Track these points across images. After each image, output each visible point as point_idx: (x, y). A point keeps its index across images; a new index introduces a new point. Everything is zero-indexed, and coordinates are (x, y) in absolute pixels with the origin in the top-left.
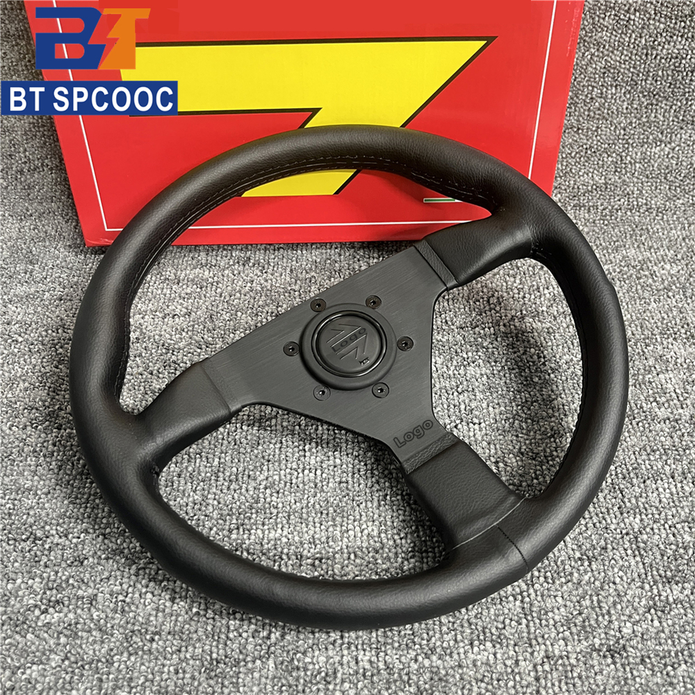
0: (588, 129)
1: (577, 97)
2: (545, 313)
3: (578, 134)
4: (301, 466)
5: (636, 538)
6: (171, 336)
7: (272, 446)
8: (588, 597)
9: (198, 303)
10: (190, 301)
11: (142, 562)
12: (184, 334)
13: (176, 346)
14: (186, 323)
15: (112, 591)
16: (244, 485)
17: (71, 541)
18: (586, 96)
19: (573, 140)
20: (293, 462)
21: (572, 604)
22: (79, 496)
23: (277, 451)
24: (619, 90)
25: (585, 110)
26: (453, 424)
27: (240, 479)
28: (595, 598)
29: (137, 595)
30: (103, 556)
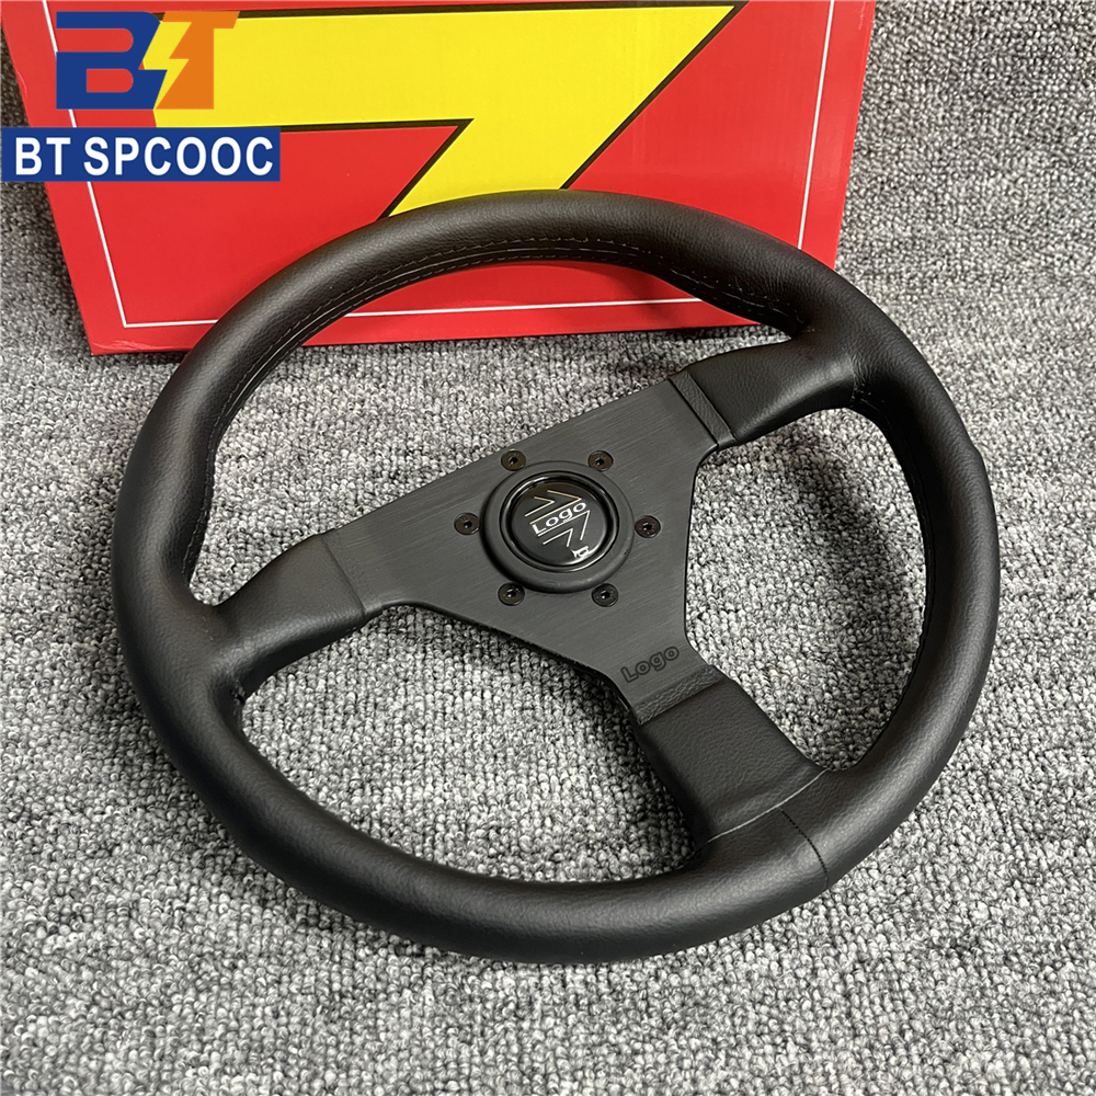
0: (884, 151)
1: (867, 101)
2: (829, 439)
3: (870, 159)
4: (459, 686)
5: (987, 775)
6: (236, 489)
7: (409, 656)
8: (918, 868)
9: (276, 436)
10: (263, 434)
11: (208, 846)
12: (257, 486)
13: (245, 506)
14: (259, 468)
15: (163, 893)
16: (369, 720)
17: (90, 819)
18: (881, 99)
19: (861, 169)
20: (445, 680)
21: (894, 880)
22: (100, 746)
23: (419, 664)
24: (931, 89)
25: (879, 121)
26: (695, 613)
27: (362, 710)
28: (929, 869)
29: (204, 898)
30: (145, 840)
